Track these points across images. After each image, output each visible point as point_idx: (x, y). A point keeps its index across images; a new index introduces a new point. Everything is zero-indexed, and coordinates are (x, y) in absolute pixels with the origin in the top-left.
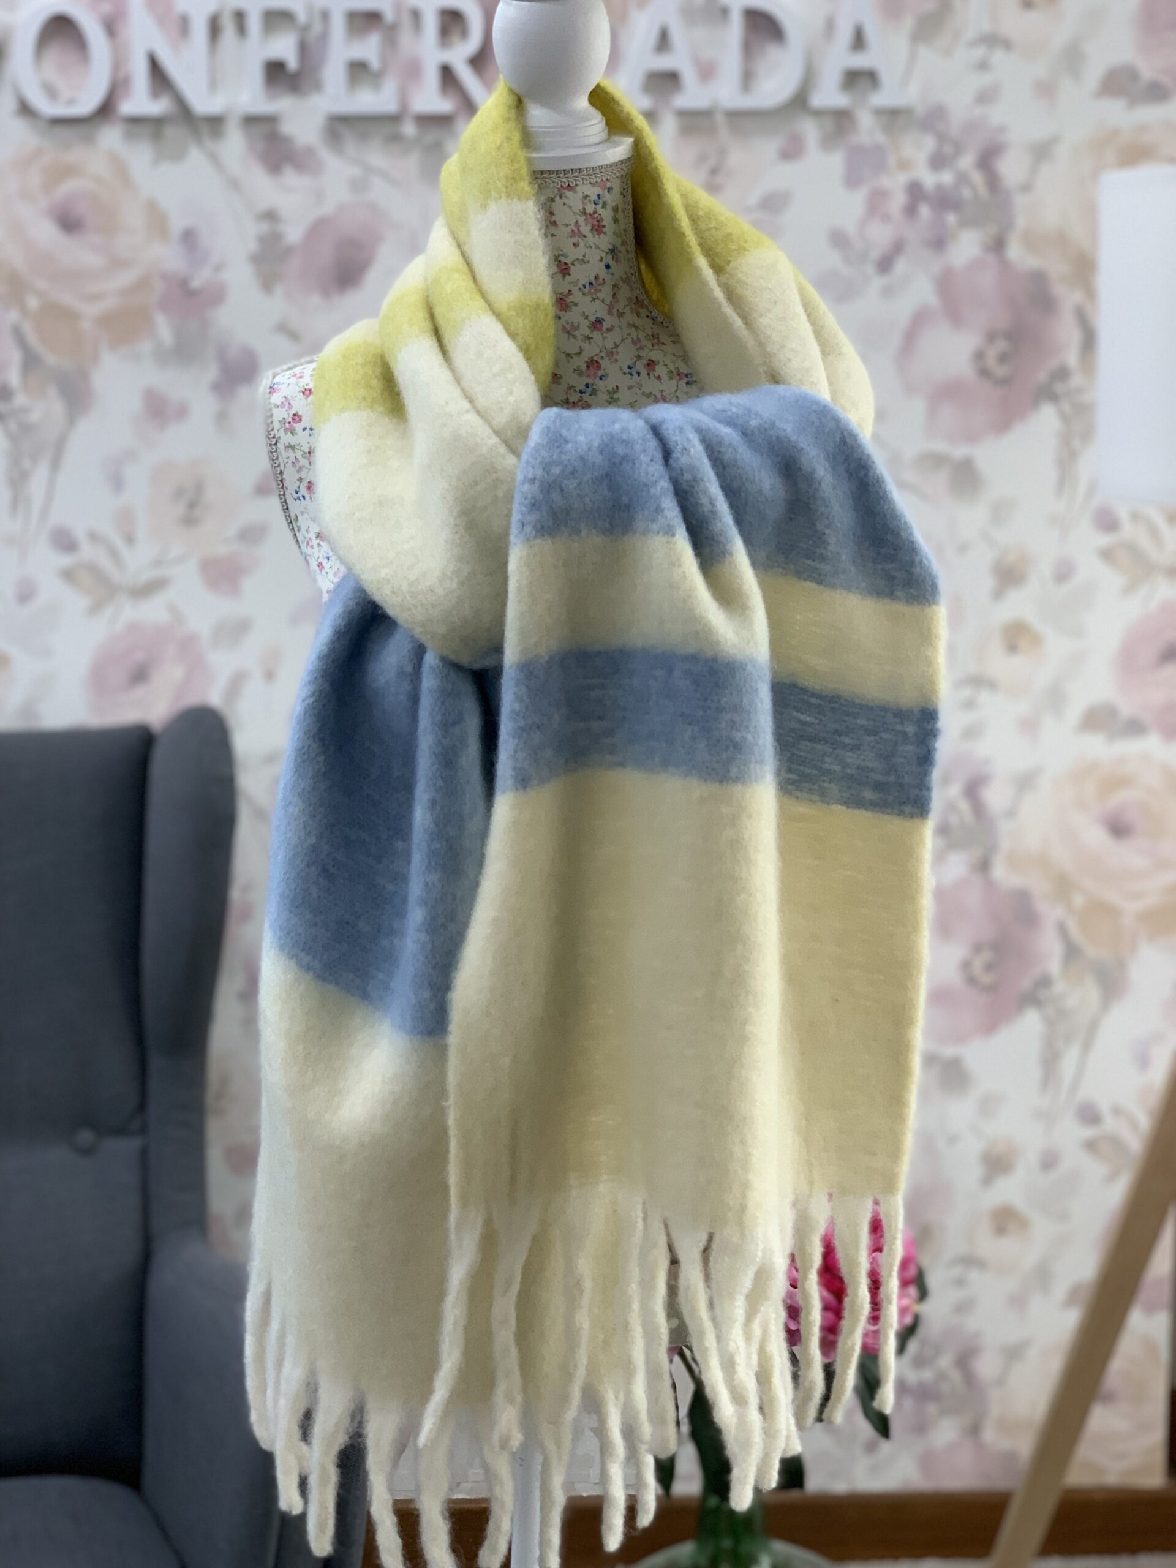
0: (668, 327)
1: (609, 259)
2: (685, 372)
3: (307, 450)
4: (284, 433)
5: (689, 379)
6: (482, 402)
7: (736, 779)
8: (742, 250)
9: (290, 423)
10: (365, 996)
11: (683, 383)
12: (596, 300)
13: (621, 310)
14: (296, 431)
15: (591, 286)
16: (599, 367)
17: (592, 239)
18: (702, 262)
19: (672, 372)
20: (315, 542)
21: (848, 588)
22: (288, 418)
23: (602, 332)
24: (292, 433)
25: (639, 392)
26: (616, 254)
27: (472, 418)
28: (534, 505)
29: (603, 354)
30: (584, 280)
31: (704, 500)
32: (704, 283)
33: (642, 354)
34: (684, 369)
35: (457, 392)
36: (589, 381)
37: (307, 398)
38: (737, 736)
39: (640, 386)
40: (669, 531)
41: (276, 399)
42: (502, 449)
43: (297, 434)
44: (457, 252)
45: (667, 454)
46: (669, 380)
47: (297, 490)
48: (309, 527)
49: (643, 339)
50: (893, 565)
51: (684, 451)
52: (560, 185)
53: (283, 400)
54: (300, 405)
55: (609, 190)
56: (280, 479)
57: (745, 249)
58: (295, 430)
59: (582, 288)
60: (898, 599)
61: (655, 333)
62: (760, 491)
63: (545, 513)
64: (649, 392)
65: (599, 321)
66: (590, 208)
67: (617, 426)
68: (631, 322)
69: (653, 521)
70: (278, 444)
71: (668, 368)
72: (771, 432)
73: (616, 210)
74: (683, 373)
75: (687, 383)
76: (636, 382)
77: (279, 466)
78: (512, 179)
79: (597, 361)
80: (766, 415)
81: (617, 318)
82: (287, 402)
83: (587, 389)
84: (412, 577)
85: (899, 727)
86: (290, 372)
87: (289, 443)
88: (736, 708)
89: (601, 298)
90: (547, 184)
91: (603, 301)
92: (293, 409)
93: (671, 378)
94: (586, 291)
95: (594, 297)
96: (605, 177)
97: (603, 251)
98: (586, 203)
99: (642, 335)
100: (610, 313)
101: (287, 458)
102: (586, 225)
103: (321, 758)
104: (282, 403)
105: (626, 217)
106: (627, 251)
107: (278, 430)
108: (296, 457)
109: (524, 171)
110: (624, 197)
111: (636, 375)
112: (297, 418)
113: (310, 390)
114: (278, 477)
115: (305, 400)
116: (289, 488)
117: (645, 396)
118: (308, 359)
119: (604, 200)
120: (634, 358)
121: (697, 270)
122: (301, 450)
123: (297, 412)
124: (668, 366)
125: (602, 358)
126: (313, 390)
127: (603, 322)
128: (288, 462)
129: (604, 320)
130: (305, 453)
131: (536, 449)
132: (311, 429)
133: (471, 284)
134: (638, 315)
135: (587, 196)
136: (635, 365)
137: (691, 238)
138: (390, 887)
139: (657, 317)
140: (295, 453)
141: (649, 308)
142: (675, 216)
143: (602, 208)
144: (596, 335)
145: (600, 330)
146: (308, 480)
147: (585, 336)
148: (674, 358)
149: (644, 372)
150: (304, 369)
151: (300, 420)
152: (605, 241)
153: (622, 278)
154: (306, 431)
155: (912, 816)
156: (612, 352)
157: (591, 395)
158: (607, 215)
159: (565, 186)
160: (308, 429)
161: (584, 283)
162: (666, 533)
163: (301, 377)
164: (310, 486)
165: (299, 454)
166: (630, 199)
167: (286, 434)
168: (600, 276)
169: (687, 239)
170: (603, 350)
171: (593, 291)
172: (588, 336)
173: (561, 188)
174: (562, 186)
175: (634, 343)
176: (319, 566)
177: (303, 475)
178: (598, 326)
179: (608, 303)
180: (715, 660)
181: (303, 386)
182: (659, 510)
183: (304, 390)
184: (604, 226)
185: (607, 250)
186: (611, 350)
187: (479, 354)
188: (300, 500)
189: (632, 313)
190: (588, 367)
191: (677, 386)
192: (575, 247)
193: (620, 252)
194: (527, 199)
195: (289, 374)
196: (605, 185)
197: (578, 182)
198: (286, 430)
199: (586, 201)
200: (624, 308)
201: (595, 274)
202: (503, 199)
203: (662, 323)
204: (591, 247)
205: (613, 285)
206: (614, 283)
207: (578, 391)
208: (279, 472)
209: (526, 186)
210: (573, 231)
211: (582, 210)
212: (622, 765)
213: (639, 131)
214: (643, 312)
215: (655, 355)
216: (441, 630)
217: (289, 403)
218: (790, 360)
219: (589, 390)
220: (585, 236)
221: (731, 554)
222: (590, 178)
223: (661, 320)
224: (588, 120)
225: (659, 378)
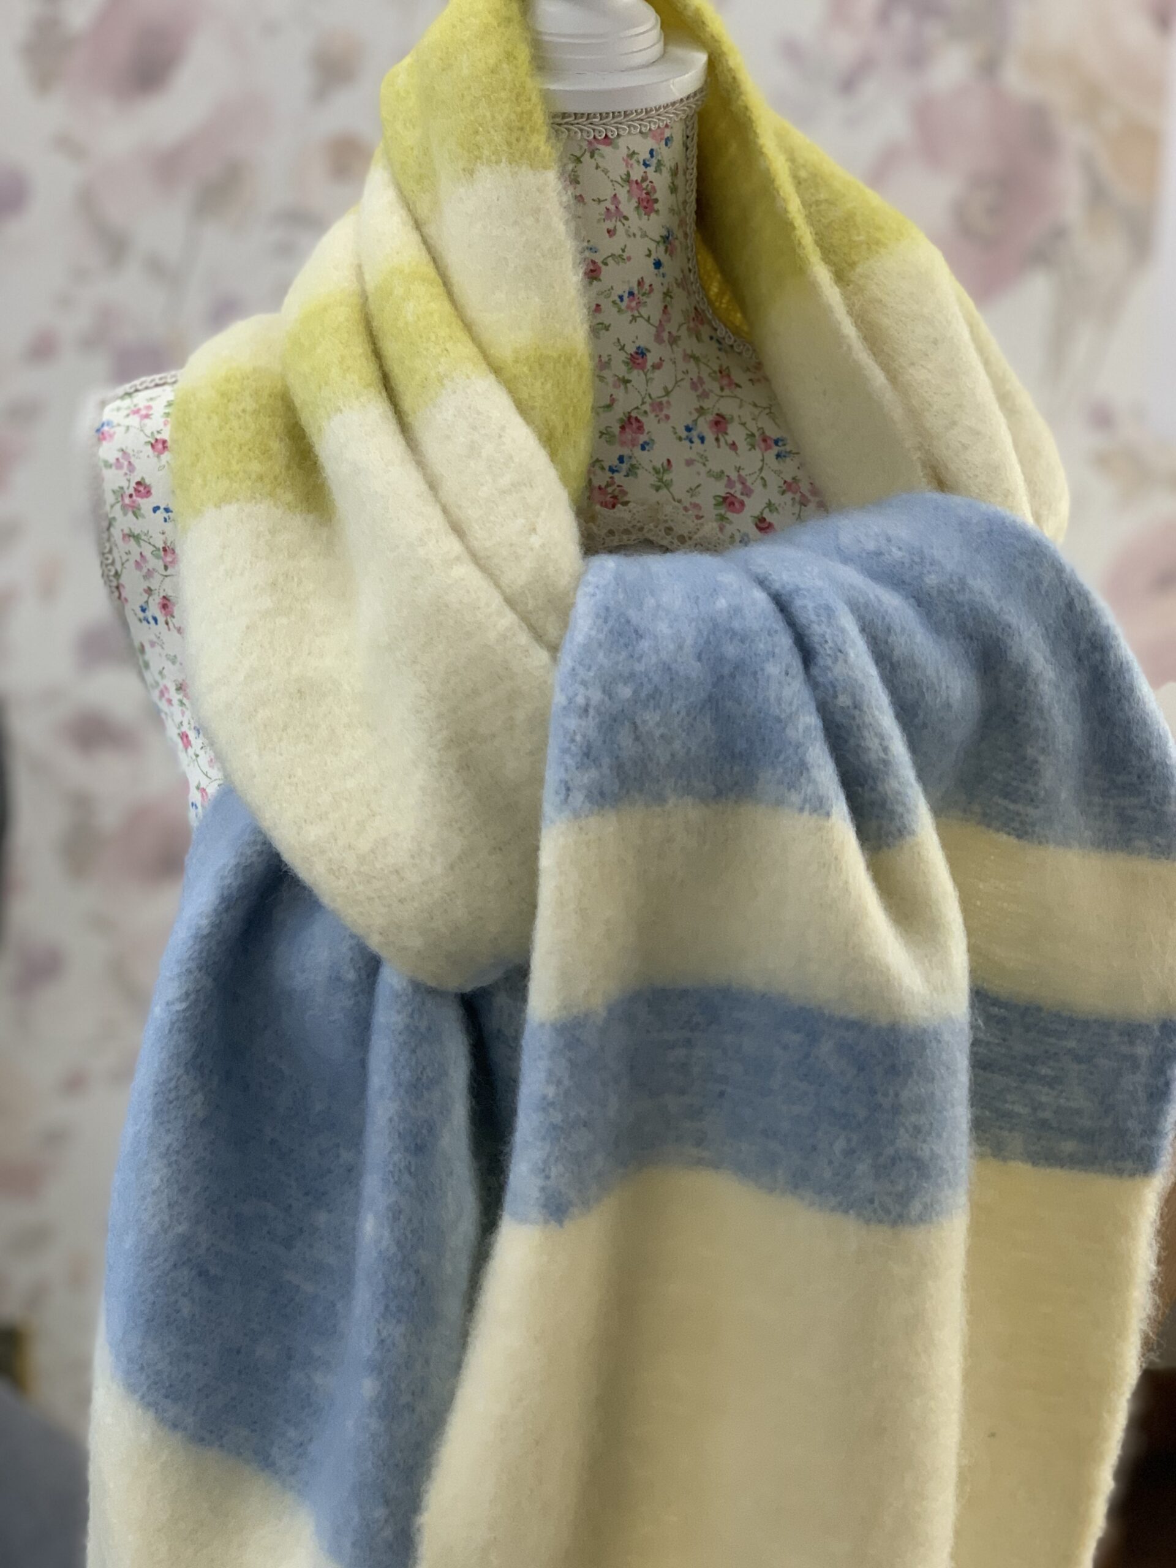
0: (740, 354)
1: (660, 253)
2: (774, 437)
3: (161, 545)
4: (121, 513)
5: (782, 448)
6: (480, 536)
7: (921, 1219)
8: (874, 245)
9: (131, 496)
10: (266, 1462)
11: (771, 455)
12: (639, 319)
13: (675, 333)
14: (142, 511)
15: (631, 297)
16: (641, 429)
17: (636, 222)
18: (822, 274)
19: (753, 435)
20: (175, 697)
21: (1065, 843)
22: (128, 488)
23: (645, 370)
24: (135, 514)
25: (703, 470)
26: (670, 243)
27: (466, 572)
28: (587, 755)
29: (647, 407)
30: (621, 289)
31: (873, 743)
32: (826, 311)
33: (707, 404)
34: (773, 432)
35: (434, 514)
36: (625, 451)
37: (158, 457)
38: (924, 1152)
39: (704, 460)
40: (819, 807)
41: (108, 451)
42: (524, 638)
43: (143, 516)
44: (415, 237)
45: (806, 652)
46: (750, 450)
47: (145, 606)
48: (163, 668)
49: (706, 379)
50: (1135, 801)
51: (839, 654)
52: (592, 137)
53: (119, 455)
54: (147, 467)
55: (668, 141)
56: (114, 584)
57: (878, 242)
58: (139, 509)
59: (618, 301)
60: (1139, 852)
61: (724, 367)
62: (948, 706)
63: (606, 770)
64: (719, 470)
65: (641, 353)
66: (637, 174)
67: (722, 603)
68: (689, 352)
69: (791, 786)
70: (112, 529)
71: (747, 429)
72: (960, 598)
73: (674, 173)
74: (770, 438)
75: (778, 456)
76: (698, 453)
77: (113, 563)
78: (518, 129)
79: (637, 419)
80: (950, 567)
81: (668, 347)
82: (125, 460)
83: (621, 465)
84: (364, 845)
85: (1125, 1049)
86: (127, 402)
87: (130, 529)
88: (921, 1105)
89: (646, 316)
90: (572, 134)
91: (648, 320)
92: (135, 473)
93: (753, 447)
94: (623, 305)
95: (636, 314)
96: (663, 121)
97: (651, 239)
98: (632, 165)
99: (705, 373)
100: (658, 338)
101: (126, 553)
102: (629, 200)
103: (199, 1098)
104: (117, 459)
105: (687, 181)
106: (686, 235)
107: (112, 506)
108: (141, 554)
109: (539, 118)
110: (687, 149)
111: (697, 441)
112: (142, 488)
113: (164, 442)
114: (111, 581)
115: (156, 459)
116: (129, 599)
117: (713, 476)
118: (157, 377)
119: (660, 158)
120: (693, 411)
121: (812, 289)
122: (150, 543)
123: (143, 479)
124: (747, 426)
125: (645, 412)
126: (169, 444)
127: (648, 354)
128: (127, 560)
129: (649, 351)
130: (158, 549)
131: (586, 648)
132: (167, 510)
133: (447, 307)
134: (699, 338)
135: (634, 153)
136: (696, 424)
137: (805, 234)
138: (309, 1288)
139: (724, 338)
140: (140, 546)
141: (713, 323)
142: (778, 192)
143: (656, 171)
144: (637, 376)
145: (642, 366)
146: (162, 594)
147: (619, 379)
148: (756, 411)
149: (710, 437)
150: (151, 399)
151: (148, 493)
152: (655, 225)
153: (676, 279)
154: (158, 512)
155: (1132, 1175)
156: (661, 403)
157: (627, 475)
158: (660, 182)
159: (599, 138)
160: (162, 510)
161: (620, 293)
162: (814, 810)
163: (147, 416)
164: (166, 604)
165: (147, 550)
166: (694, 152)
167: (125, 514)
168: (645, 279)
169: (798, 233)
170: (647, 400)
171: (634, 304)
172: (624, 377)
173: (593, 141)
174: (595, 137)
175: (694, 386)
176: (182, 738)
177: (154, 583)
178: (640, 361)
179: (657, 324)
180: (893, 1028)
181: (152, 433)
182: (803, 767)
183: (153, 441)
184: (656, 201)
185: (658, 239)
186: (659, 400)
187: (473, 450)
188: (149, 622)
189: (690, 336)
190: (623, 428)
191: (763, 460)
192: (611, 236)
193: (677, 238)
194: (545, 168)
195: (128, 408)
196: (662, 134)
197: (621, 132)
198: (124, 507)
199: (633, 161)
200: (678, 330)
201: (639, 277)
202: (502, 165)
203: (732, 346)
204: (634, 235)
205: (664, 293)
206: (665, 290)
207: (607, 468)
208: (112, 573)
209: (542, 143)
210: (608, 209)
211: (624, 177)
212: (715, 1165)
213: (716, 41)
214: (705, 330)
215: (728, 407)
216: (416, 942)
217: (130, 463)
218: (965, 447)
219: (625, 466)
220: (626, 218)
221: (912, 833)
222: (640, 125)
223: (731, 342)
224: (634, 26)
225: (733, 446)
